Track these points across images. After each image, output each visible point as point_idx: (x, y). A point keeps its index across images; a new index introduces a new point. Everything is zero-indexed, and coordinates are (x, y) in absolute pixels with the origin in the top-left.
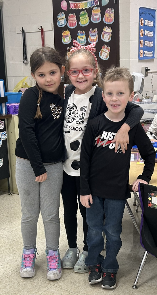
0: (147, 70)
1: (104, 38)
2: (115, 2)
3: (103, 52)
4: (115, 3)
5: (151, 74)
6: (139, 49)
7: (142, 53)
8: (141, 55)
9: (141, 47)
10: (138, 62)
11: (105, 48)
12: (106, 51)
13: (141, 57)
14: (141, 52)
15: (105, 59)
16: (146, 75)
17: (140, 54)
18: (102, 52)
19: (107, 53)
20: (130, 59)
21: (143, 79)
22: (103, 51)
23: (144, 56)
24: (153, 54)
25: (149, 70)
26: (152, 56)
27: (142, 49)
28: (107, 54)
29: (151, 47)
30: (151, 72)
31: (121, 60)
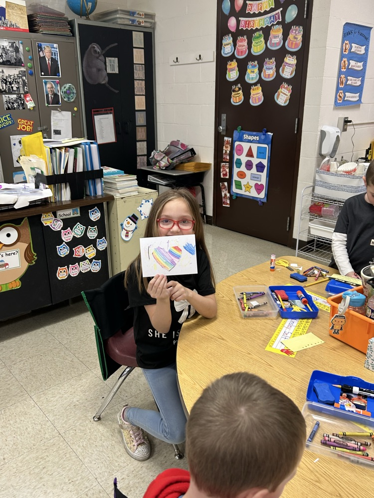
0: (347, 121)
1: (284, 72)
2: (305, 15)
3: (281, 94)
4: (305, 17)
5: (352, 127)
6: (338, 89)
7: (342, 95)
8: (340, 99)
9: (340, 86)
10: (334, 109)
11: (284, 87)
12: (285, 93)
13: (339, 102)
14: (340, 95)
15: (283, 105)
16: (345, 130)
17: (338, 97)
18: (279, 94)
19: (287, 95)
20: (320, 105)
21: (338, 136)
22: (282, 92)
23: (344, 101)
24: (360, 97)
25: (350, 121)
26: (358, 100)
27: (341, 89)
28: (286, 96)
29: (358, 86)
30: (353, 125)
31: (307, 106)
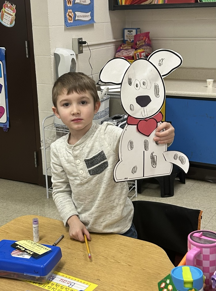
0: (81, 43)
3: (5, 14)
5: (88, 48)
6: (66, 9)
7: (72, 14)
8: (70, 19)
9: (68, 5)
10: (65, 30)
11: (7, 7)
12: (10, 13)
13: (69, 22)
14: (70, 14)
15: (9, 26)
16: (80, 52)
17: (68, 17)
18: (3, 14)
19: (11, 15)
20: (48, 26)
21: (73, 59)
22: (5, 12)
23: (75, 20)
24: (92, 15)
25: (85, 43)
26: (90, 20)
27: (70, 8)
28: (11, 17)
29: (87, 5)
30: (88, 46)
31: (35, 27)
